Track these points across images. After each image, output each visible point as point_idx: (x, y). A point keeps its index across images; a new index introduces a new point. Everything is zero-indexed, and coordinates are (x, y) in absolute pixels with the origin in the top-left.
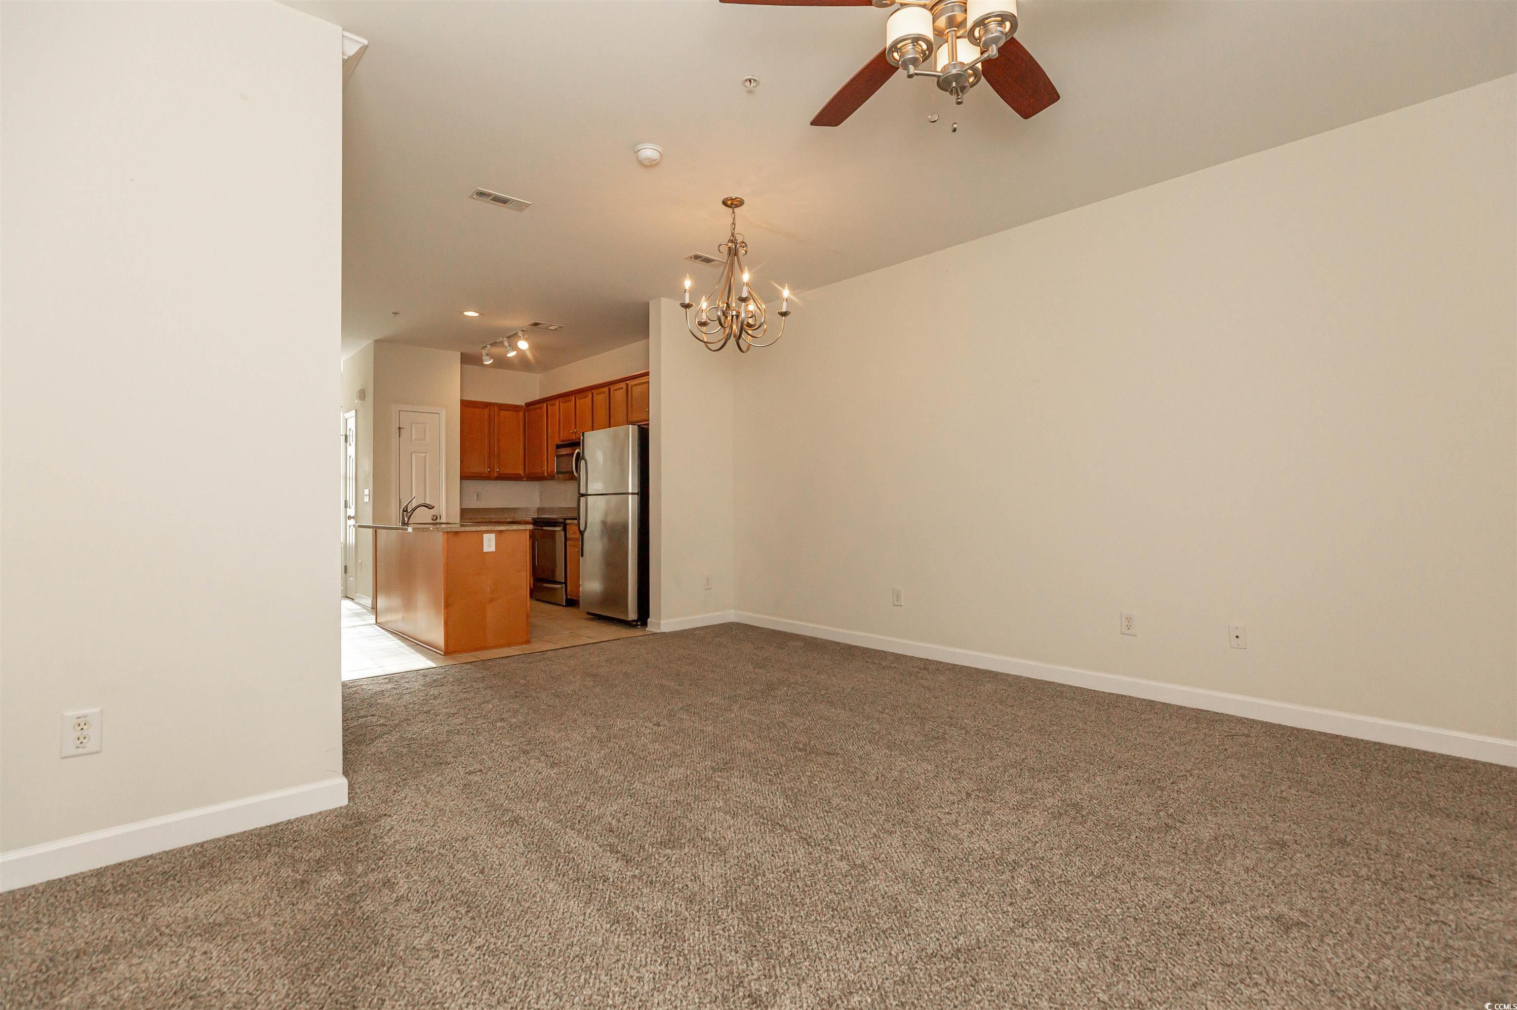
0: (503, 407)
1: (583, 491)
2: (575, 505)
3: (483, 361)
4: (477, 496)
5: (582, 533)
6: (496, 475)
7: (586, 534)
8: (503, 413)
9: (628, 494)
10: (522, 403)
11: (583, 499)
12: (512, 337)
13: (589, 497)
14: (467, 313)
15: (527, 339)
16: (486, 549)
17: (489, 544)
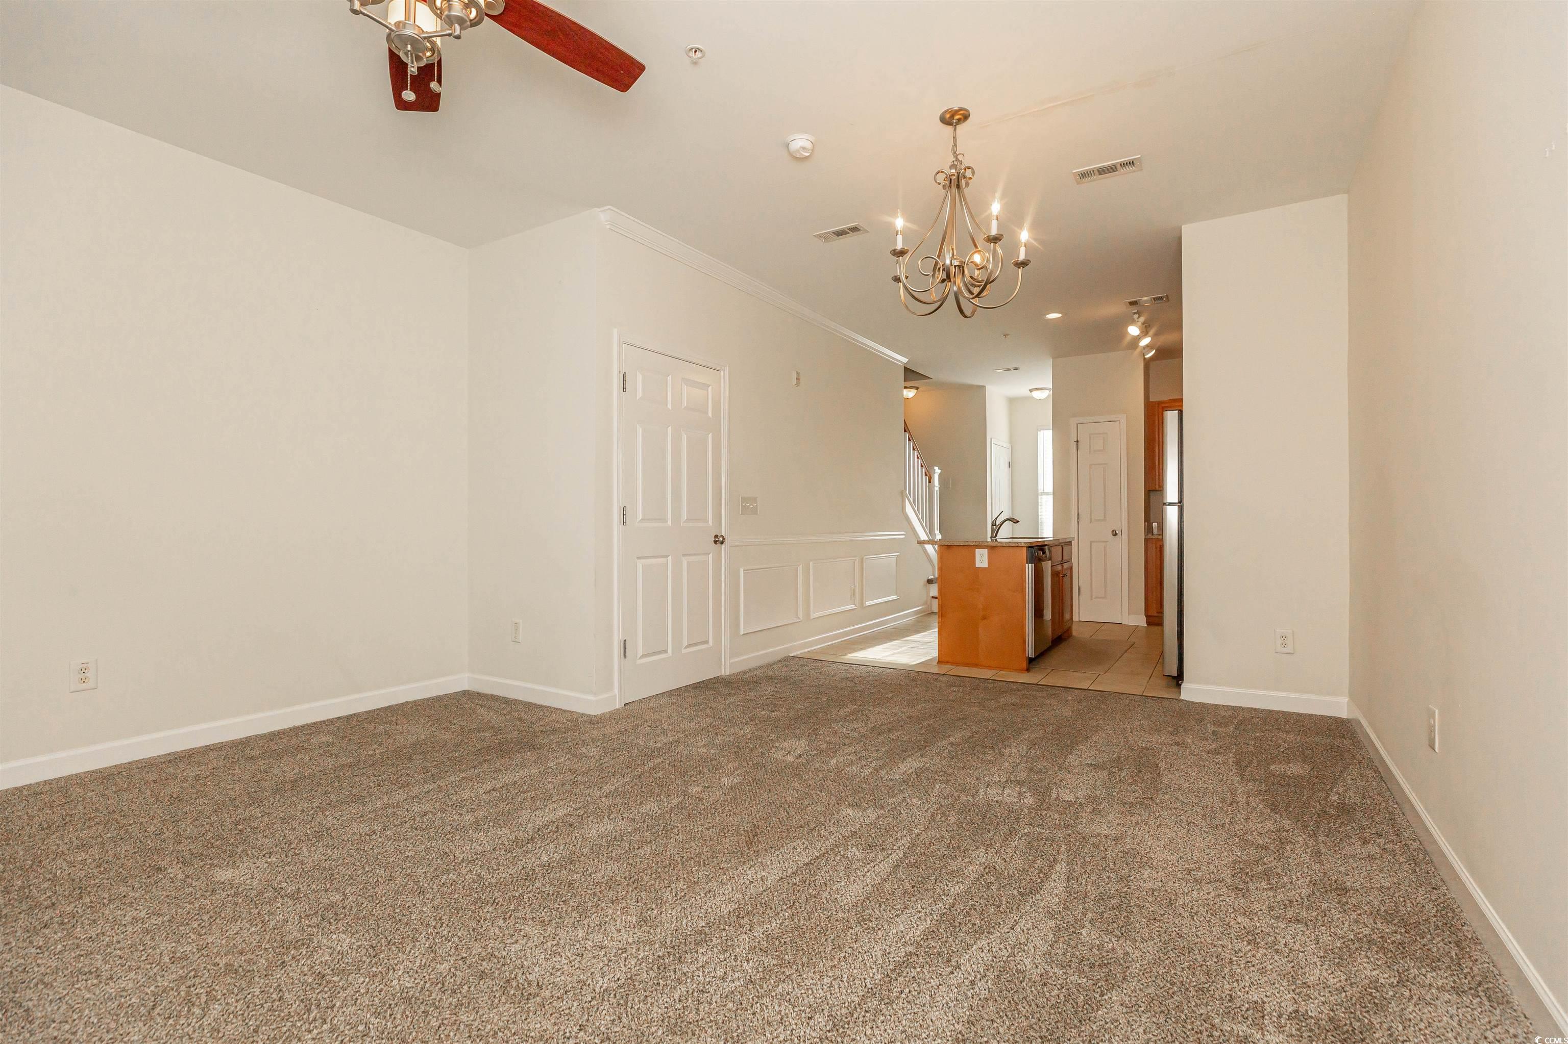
14: (1049, 316)
16: (978, 564)
17: (982, 559)
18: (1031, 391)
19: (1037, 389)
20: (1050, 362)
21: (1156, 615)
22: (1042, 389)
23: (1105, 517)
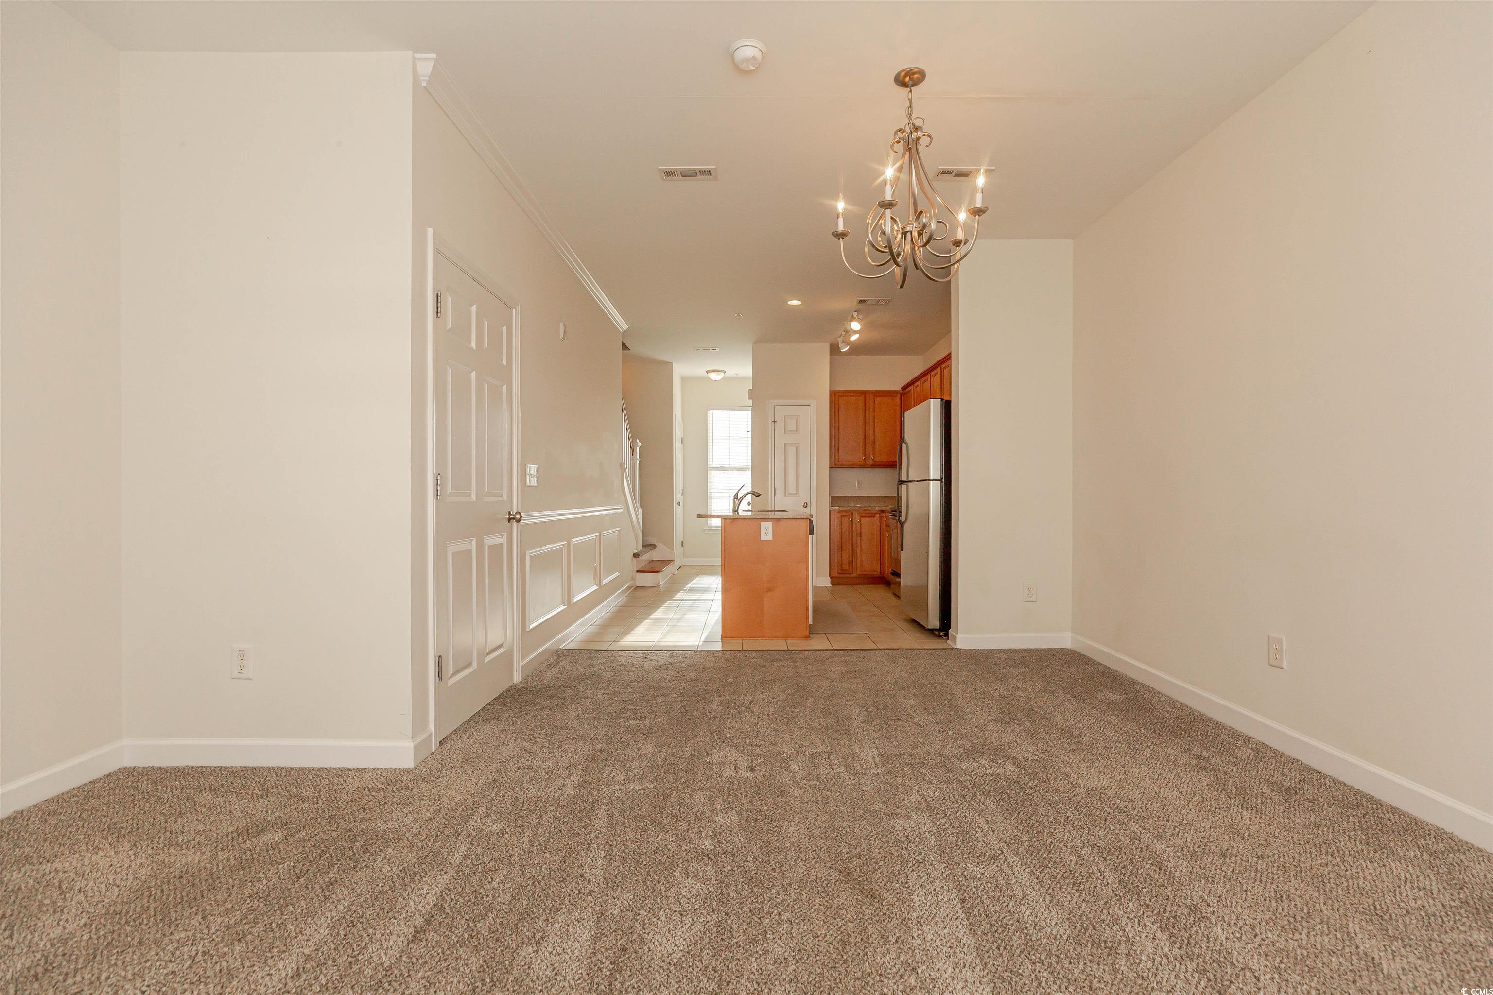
0: (877, 394)
1: (904, 478)
2: (896, 495)
3: (839, 349)
4: (859, 483)
5: (902, 524)
6: (870, 462)
7: (906, 527)
8: (878, 400)
9: (930, 480)
10: (897, 387)
11: (904, 487)
12: (846, 317)
13: (910, 484)
14: (790, 303)
15: (860, 321)
16: (763, 537)
17: (767, 532)
18: (708, 372)
19: (714, 371)
20: (750, 347)
21: (838, 575)
22: (718, 371)
23: (797, 491)
